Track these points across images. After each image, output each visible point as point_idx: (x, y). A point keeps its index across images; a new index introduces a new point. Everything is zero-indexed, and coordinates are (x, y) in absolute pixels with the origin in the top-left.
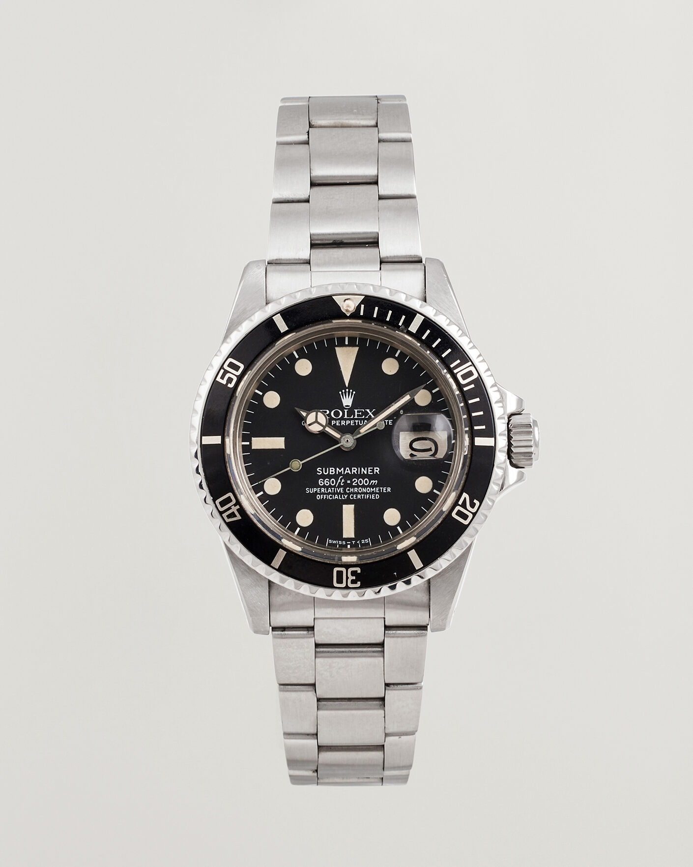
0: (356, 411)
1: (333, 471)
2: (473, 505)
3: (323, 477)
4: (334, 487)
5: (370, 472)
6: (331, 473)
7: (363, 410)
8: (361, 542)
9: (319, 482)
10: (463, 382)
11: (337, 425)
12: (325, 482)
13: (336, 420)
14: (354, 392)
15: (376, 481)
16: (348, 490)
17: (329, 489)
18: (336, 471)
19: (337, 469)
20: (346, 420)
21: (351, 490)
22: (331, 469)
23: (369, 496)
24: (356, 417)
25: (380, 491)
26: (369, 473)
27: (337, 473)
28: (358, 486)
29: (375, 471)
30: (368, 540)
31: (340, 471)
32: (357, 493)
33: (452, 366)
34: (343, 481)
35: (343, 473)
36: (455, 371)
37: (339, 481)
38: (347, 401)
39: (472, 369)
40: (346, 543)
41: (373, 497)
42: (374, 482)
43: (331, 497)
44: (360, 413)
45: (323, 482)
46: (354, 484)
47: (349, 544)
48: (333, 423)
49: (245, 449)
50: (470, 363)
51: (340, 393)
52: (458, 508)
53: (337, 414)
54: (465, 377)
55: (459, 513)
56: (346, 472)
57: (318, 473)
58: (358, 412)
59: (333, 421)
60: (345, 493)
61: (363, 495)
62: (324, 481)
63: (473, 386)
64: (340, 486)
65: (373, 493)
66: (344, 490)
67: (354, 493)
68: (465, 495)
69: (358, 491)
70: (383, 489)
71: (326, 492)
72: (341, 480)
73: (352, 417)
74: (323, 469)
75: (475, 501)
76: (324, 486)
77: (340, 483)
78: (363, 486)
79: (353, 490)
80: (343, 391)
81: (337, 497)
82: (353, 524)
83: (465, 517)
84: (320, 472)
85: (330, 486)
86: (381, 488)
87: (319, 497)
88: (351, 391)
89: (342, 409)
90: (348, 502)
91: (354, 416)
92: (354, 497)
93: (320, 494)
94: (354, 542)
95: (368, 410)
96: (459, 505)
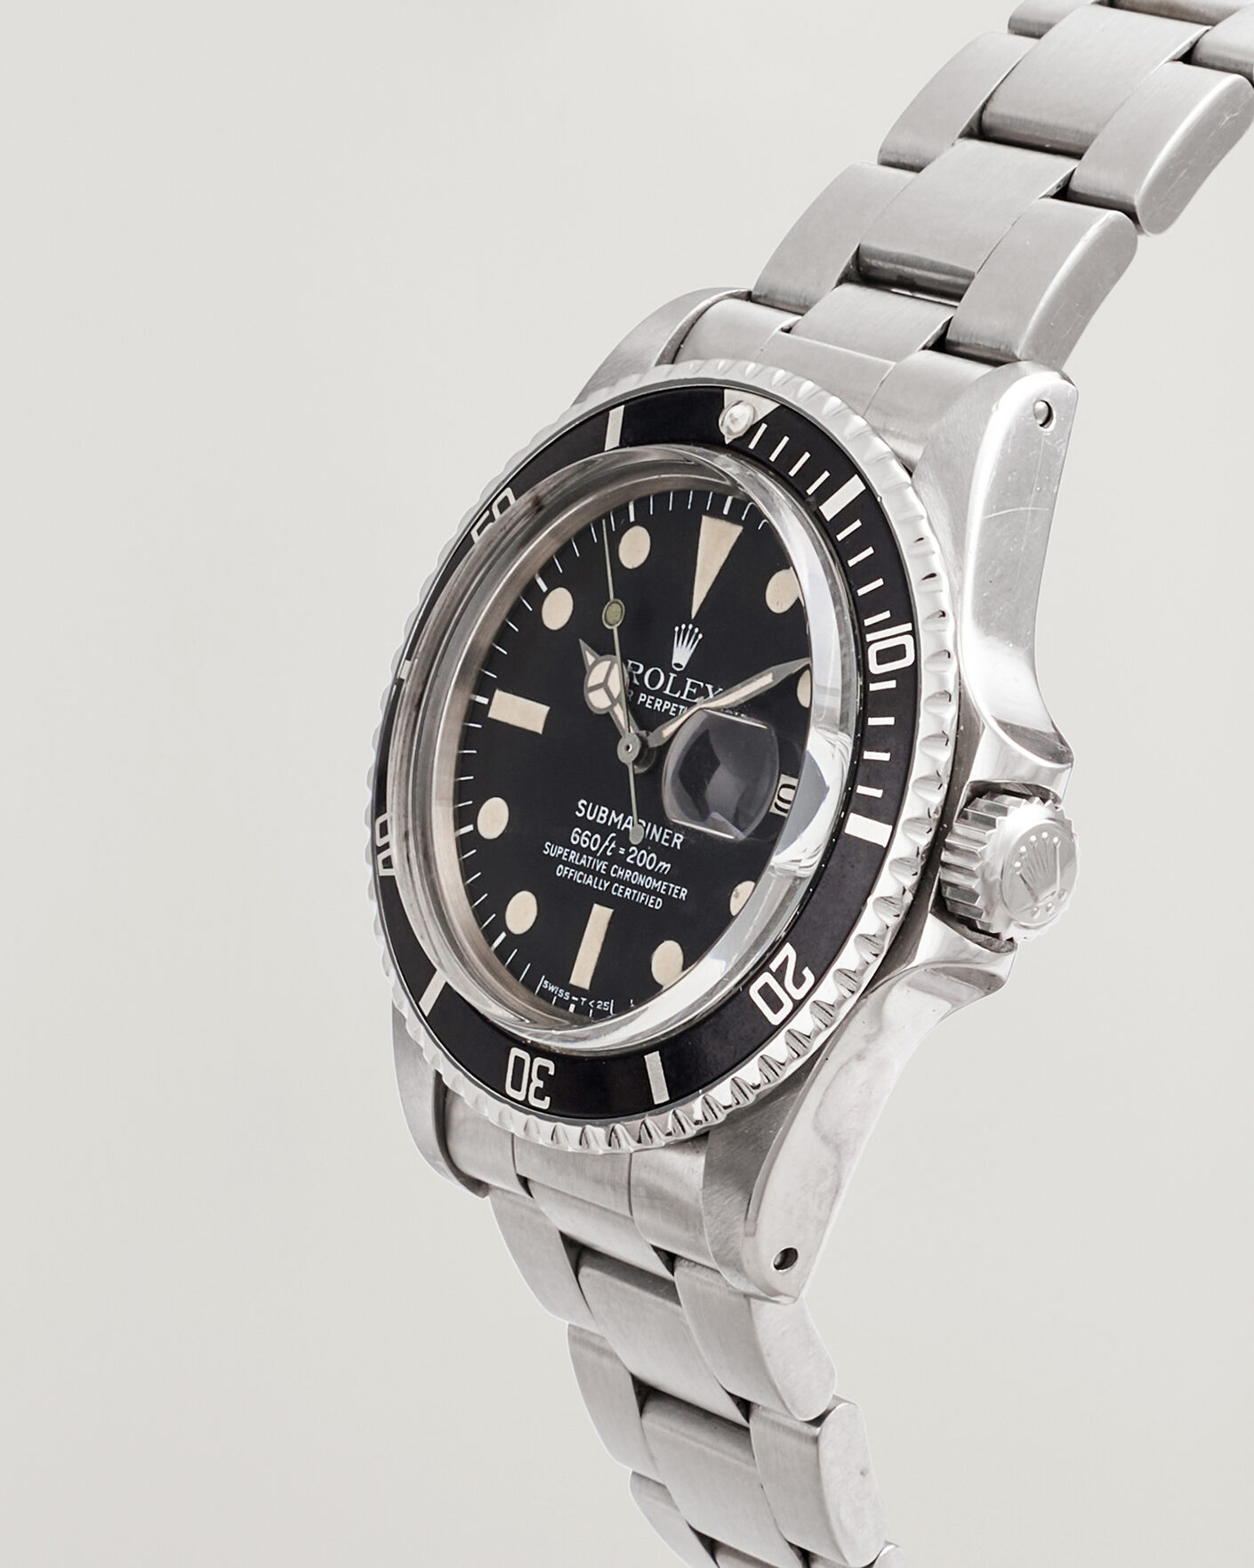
0: (690, 681)
1: (605, 816)
2: (799, 981)
3: (585, 824)
4: (594, 854)
5: (666, 840)
6: (598, 820)
7: (702, 684)
8: (595, 1004)
9: (573, 835)
10: (875, 668)
11: (647, 705)
12: (583, 838)
13: (648, 693)
14: (700, 636)
15: (669, 865)
16: (616, 871)
17: (585, 856)
18: (608, 817)
19: (613, 812)
20: (665, 698)
21: (619, 872)
22: (603, 808)
23: (645, 897)
24: (684, 697)
25: (667, 892)
26: (663, 842)
27: (609, 824)
28: (634, 868)
29: (675, 840)
30: (610, 1005)
31: (616, 820)
32: (627, 884)
33: (868, 622)
34: (613, 845)
35: (619, 827)
36: (869, 637)
37: (607, 843)
38: (682, 654)
39: (908, 641)
40: (571, 997)
41: (651, 901)
42: (665, 865)
43: (581, 878)
44: (694, 691)
45: (578, 837)
46: (628, 860)
47: (574, 1002)
48: (641, 699)
49: (476, 712)
50: (908, 627)
51: (677, 629)
52: (766, 978)
53: (654, 678)
54: (883, 657)
55: (766, 992)
56: (625, 825)
57: (577, 813)
58: (691, 687)
59: (642, 695)
60: (607, 877)
61: (635, 892)
62: (580, 835)
63: (892, 684)
64: (603, 857)
65: (653, 892)
66: (608, 870)
67: (621, 881)
68: (788, 951)
69: (630, 878)
70: (673, 888)
71: (576, 863)
72: (610, 842)
73: (677, 695)
74: (588, 805)
75: (807, 972)
76: (577, 848)
77: (607, 847)
78: (643, 871)
79: (622, 873)
80: (683, 626)
81: (591, 883)
82: (596, 956)
83: (776, 1005)
84: (580, 812)
85: (588, 851)
86: (672, 886)
87: (561, 871)
88: (697, 630)
89: (668, 669)
90: (605, 899)
91: (682, 694)
92: (620, 891)
93: (566, 864)
94: (584, 999)
95: (710, 687)
96: (771, 972)
